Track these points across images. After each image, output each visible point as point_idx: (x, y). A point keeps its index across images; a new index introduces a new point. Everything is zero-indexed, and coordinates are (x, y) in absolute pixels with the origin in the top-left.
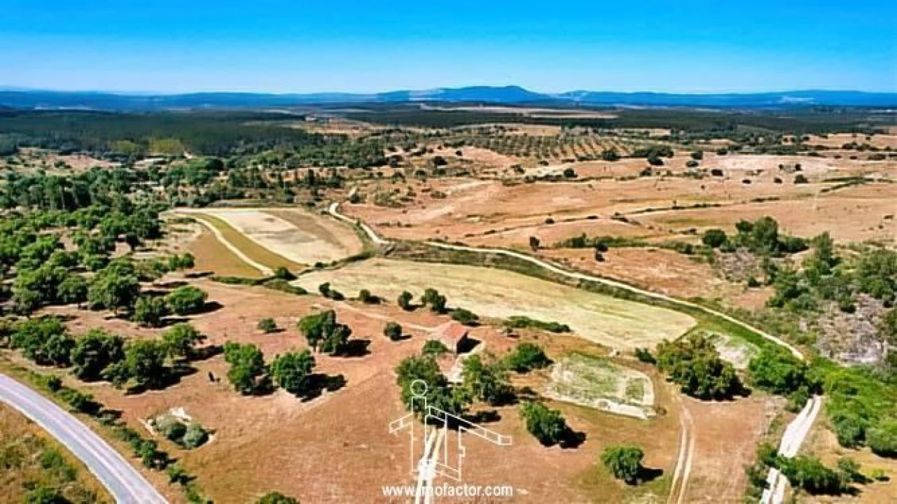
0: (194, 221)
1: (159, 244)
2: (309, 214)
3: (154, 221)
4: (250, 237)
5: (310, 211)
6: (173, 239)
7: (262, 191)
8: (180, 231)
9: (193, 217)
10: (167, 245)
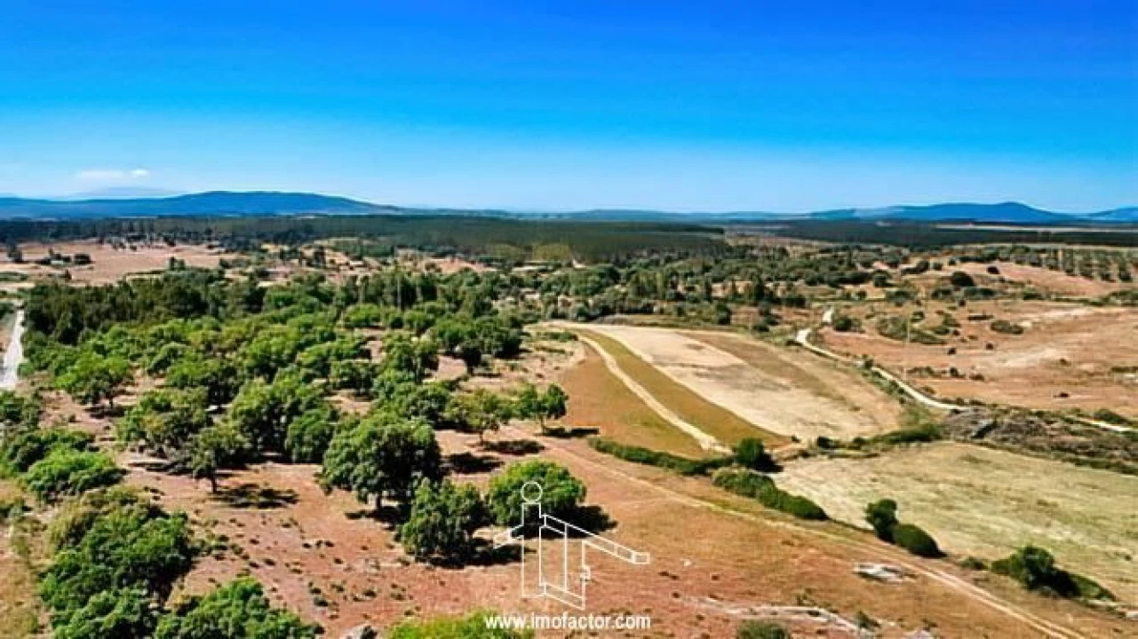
0: (574, 338)
1: (513, 368)
2: (760, 344)
3: (514, 332)
4: (666, 371)
5: (761, 338)
6: (538, 362)
7: (679, 304)
8: (551, 351)
9: (573, 333)
10: (525, 370)
